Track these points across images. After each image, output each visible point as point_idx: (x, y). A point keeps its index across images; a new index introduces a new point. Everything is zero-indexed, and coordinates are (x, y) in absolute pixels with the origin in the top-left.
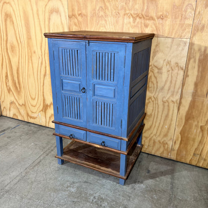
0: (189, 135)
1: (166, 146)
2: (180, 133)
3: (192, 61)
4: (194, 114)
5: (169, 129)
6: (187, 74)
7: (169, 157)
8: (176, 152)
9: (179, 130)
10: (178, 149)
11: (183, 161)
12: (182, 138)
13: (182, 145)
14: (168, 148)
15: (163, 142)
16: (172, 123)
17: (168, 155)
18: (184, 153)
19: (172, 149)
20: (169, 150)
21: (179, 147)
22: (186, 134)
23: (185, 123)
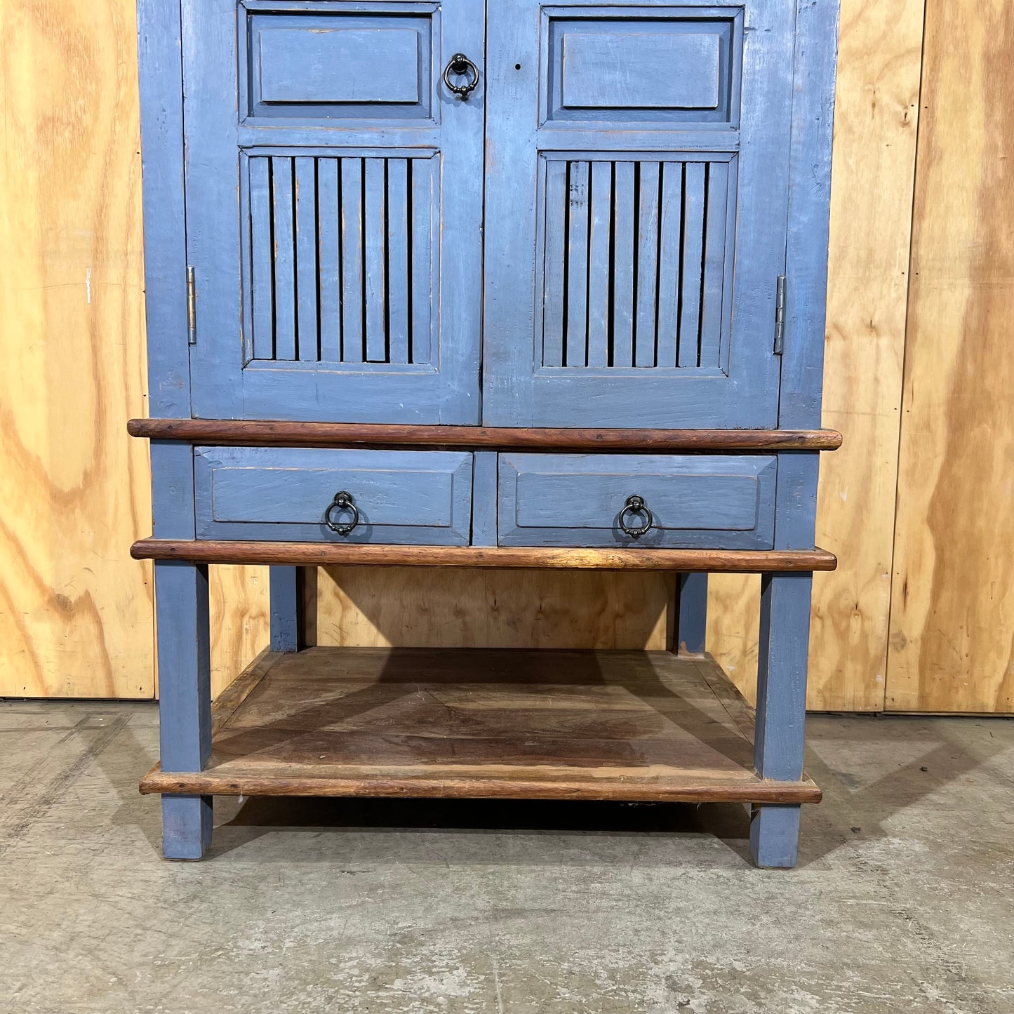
0: (981, 523)
1: (855, 624)
2: (931, 521)
3: (948, 68)
4: (990, 382)
5: (862, 506)
6: (929, 144)
7: (876, 701)
8: (913, 652)
9: (918, 501)
10: (928, 627)
11: (962, 702)
12: (940, 549)
13: (946, 596)
14: (864, 636)
15: (830, 607)
16: (878, 461)
17: (869, 685)
18: (963, 644)
19: (894, 640)
20: (875, 648)
21: (933, 611)
22: (962, 521)
23: (953, 451)
